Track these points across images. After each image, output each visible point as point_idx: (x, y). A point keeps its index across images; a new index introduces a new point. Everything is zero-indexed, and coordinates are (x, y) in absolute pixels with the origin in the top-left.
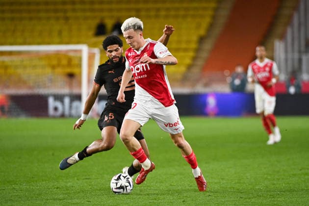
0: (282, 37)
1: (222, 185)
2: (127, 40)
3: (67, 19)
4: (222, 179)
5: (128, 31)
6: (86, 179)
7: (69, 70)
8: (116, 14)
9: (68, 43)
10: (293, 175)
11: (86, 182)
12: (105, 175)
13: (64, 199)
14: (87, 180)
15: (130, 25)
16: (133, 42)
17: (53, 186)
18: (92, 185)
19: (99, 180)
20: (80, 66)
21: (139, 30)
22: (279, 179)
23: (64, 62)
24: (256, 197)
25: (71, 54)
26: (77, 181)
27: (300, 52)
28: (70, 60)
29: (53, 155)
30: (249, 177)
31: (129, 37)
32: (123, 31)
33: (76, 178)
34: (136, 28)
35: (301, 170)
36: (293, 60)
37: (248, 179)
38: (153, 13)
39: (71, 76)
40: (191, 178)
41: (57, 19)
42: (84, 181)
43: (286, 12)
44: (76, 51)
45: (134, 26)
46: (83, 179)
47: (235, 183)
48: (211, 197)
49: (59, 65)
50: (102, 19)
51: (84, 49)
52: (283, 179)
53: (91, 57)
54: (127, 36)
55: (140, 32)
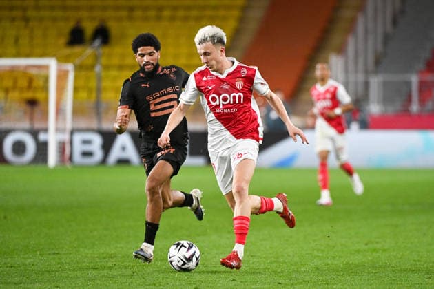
0: (341, 50)
1: (251, 266)
2: (202, 57)
3: (26, 20)
4: (252, 256)
5: (204, 45)
6: (54, 254)
7: (29, 95)
8: (98, 14)
9: (28, 56)
10: (356, 251)
11: (54, 259)
12: (82, 249)
13: (21, 283)
14: (55, 256)
15: (207, 36)
16: (211, 60)
17: (5, 264)
18: (62, 263)
19: (72, 255)
20: (45, 88)
21: (220, 44)
22: (334, 258)
23: (23, 83)
24: (301, 283)
25: (34, 72)
26: (40, 257)
27: (366, 72)
28: (31, 80)
29: (5, 217)
30: (291, 254)
31: (205, 54)
32: (197, 45)
33: (38, 253)
34: (216, 41)
35: (366, 244)
36: (356, 83)
37: (289, 256)
38: (152, 13)
39: (32, 103)
40: (206, 254)
41: (13, 20)
42: (50, 257)
43: (346, 13)
44: (39, 67)
45: (213, 37)
46: (49, 254)
47: (271, 262)
48: (236, 282)
49: (14, 87)
50: (79, 21)
51: (52, 64)
52: (340, 257)
53: (62, 77)
54: (202, 51)
55: (221, 47)
